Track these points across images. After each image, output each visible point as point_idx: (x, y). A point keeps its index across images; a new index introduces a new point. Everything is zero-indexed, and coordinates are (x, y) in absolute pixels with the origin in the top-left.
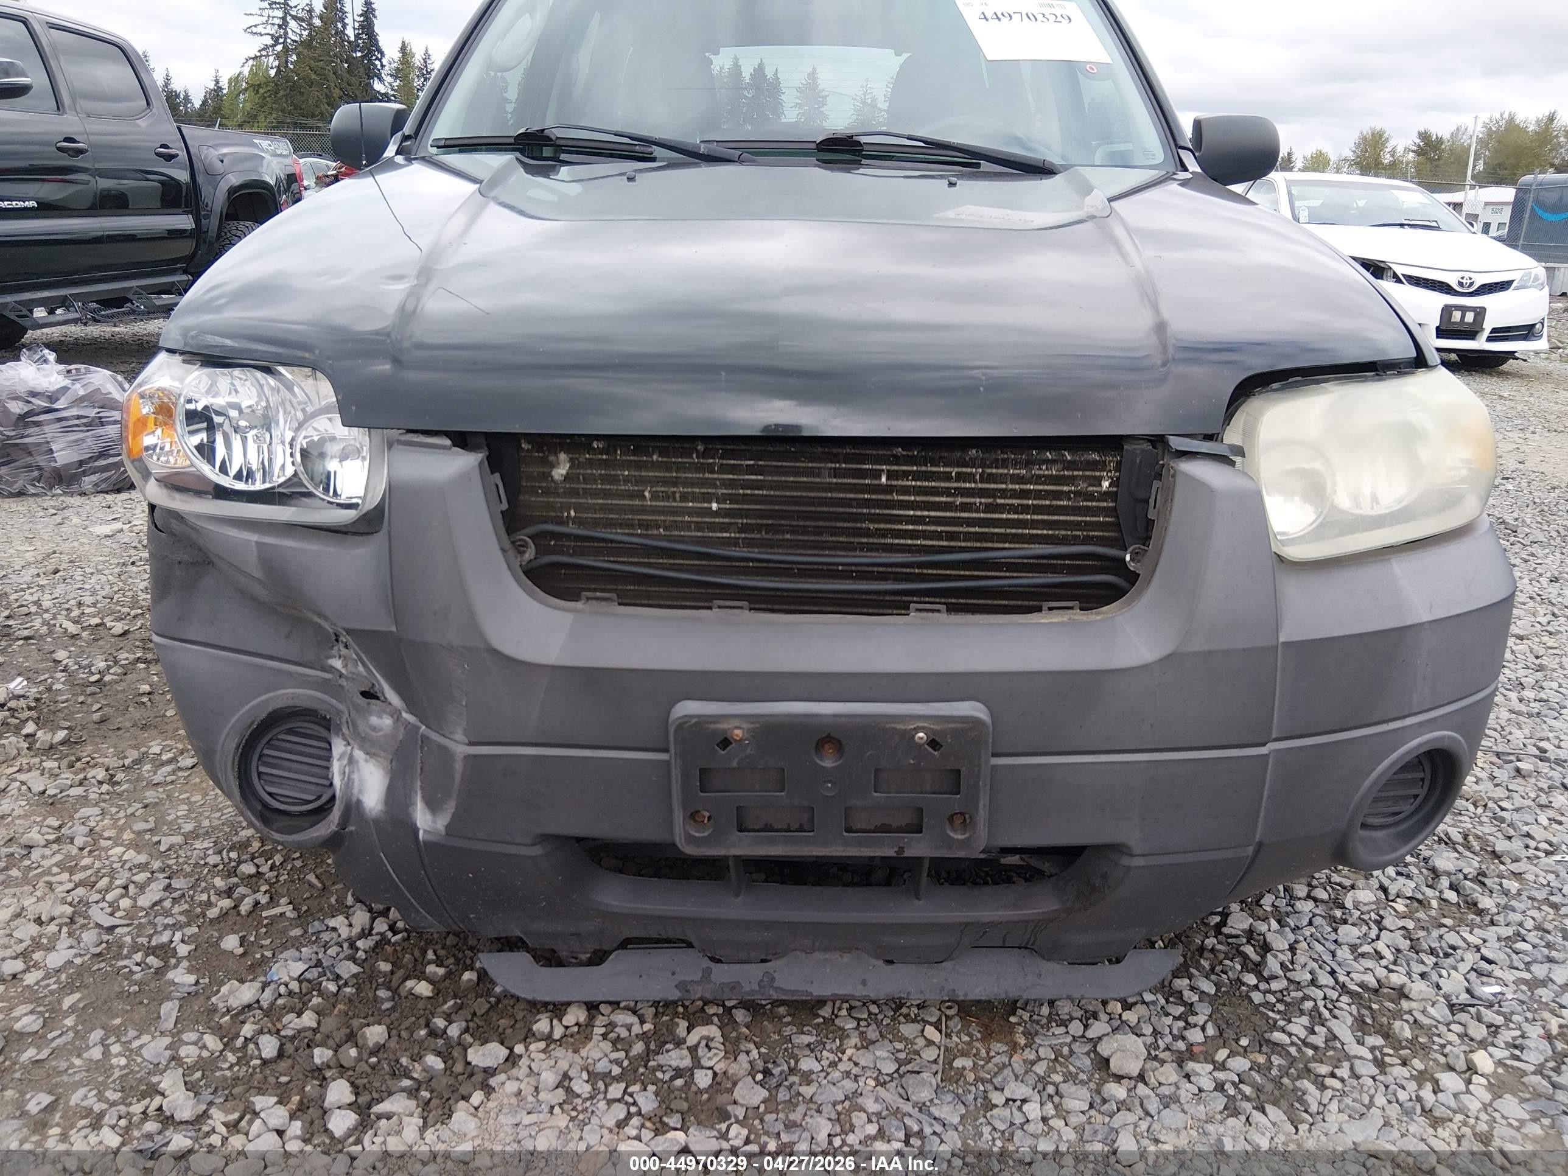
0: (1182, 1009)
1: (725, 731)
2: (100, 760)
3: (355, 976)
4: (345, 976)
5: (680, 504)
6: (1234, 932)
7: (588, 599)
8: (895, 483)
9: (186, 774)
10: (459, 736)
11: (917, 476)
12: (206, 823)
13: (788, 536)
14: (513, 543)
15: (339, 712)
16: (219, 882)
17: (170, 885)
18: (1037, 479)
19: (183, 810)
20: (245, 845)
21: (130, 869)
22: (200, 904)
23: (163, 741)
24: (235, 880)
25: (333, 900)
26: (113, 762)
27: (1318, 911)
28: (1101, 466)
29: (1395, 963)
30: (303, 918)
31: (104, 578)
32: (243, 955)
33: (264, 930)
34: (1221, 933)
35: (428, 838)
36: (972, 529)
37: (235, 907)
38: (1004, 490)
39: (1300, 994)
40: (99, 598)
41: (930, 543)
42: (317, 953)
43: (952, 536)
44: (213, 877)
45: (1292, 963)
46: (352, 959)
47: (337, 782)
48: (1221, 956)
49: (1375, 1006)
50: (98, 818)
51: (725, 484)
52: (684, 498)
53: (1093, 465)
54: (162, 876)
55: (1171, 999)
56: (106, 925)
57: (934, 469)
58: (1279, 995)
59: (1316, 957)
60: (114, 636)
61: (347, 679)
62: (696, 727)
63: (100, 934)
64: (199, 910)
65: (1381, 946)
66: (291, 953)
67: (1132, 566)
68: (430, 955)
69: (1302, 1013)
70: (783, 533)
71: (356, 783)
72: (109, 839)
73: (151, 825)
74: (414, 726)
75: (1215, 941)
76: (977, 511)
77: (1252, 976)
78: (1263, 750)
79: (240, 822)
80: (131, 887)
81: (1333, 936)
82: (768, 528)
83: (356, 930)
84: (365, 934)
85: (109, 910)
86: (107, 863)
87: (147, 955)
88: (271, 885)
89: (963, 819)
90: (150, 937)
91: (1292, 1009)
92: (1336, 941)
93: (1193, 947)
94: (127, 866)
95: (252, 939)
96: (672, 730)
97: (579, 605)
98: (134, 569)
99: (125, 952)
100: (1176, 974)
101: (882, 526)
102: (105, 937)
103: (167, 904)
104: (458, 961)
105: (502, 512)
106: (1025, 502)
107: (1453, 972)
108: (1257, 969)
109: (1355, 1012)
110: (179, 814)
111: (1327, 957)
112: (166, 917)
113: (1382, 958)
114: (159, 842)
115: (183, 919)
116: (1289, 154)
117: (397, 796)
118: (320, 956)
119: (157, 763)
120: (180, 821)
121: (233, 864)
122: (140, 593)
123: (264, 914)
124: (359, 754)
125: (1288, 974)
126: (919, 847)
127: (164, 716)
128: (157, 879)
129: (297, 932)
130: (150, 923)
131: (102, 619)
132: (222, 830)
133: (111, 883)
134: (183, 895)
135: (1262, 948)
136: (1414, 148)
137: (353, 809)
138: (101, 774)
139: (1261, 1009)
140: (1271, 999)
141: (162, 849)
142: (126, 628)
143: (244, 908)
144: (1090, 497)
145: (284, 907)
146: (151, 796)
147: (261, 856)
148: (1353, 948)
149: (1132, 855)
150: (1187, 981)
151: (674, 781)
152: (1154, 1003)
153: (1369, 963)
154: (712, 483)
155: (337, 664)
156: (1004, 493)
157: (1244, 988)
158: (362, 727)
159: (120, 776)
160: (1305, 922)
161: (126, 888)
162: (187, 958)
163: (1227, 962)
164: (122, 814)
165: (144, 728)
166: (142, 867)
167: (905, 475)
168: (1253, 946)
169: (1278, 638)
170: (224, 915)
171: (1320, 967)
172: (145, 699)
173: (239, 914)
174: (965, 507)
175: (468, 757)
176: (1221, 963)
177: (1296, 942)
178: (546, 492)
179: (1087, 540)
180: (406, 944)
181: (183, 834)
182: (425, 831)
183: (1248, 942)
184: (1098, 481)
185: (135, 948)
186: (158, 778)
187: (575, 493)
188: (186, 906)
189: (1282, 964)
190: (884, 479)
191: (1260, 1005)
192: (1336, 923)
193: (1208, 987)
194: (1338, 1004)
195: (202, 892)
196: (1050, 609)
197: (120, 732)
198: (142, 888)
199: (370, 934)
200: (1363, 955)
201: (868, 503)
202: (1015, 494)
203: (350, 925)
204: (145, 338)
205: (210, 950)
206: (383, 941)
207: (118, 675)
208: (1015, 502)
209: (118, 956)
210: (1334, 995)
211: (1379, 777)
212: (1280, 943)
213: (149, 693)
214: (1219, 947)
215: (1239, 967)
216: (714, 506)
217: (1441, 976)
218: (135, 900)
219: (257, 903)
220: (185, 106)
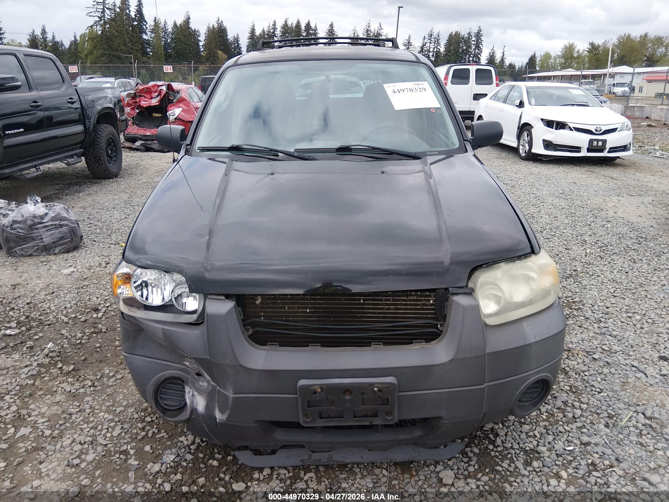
0: (467, 459)
1: (315, 389)
2: (88, 377)
3: (192, 459)
4: (189, 459)
5: (297, 310)
6: (486, 429)
7: (270, 345)
8: (365, 302)
9: (120, 381)
10: (231, 391)
11: (372, 300)
12: (130, 401)
13: (332, 319)
14: (245, 329)
15: (188, 379)
16: (140, 425)
17: (122, 427)
18: (410, 300)
19: (121, 396)
20: (145, 410)
21: (108, 421)
22: (134, 434)
23: (109, 367)
24: (145, 424)
25: (179, 430)
26: (92, 377)
27: (516, 420)
28: (430, 296)
29: (540, 439)
30: (170, 438)
31: (72, 295)
32: (153, 453)
33: (158, 443)
34: (482, 430)
35: (220, 421)
36: (390, 315)
37: (147, 434)
38: (400, 304)
39: (507, 452)
40: (72, 304)
41: (377, 320)
42: (177, 451)
43: (384, 318)
44: (137, 423)
45: (505, 440)
46: (189, 453)
47: (188, 401)
48: (482, 438)
49: (531, 456)
50: (92, 401)
51: (311, 304)
52: (298, 308)
53: (427, 296)
54: (119, 424)
55: (464, 456)
56: (104, 444)
57: (378, 298)
58: (500, 453)
59: (514, 437)
60: (81, 322)
61: (191, 369)
62: (305, 389)
63: (103, 448)
64: (134, 436)
65: (536, 432)
66: (168, 451)
67: (440, 329)
68: (216, 450)
69: (507, 459)
70: (330, 318)
71: (195, 402)
72: (98, 409)
73: (111, 404)
74: (215, 386)
75: (480, 433)
76: (392, 310)
77: (492, 446)
78: (483, 386)
79: (142, 400)
80: (110, 429)
81: (520, 429)
82: (326, 317)
83: (190, 442)
84: (193, 443)
85: (104, 438)
86: (99, 419)
87: (120, 455)
88: (157, 425)
89: (390, 413)
90: (120, 447)
91: (504, 458)
92: (521, 431)
93: (473, 435)
94: (106, 420)
95: (154, 446)
96: (298, 390)
97: (266, 347)
98: (83, 290)
99: (112, 454)
100: (466, 446)
101: (362, 315)
102: (105, 449)
103: (123, 434)
104: (225, 453)
105: (242, 319)
106: (407, 307)
107: (559, 442)
108: (493, 442)
109: (525, 458)
110: (120, 398)
111: (517, 437)
112: (124, 440)
113: (536, 437)
114: (115, 410)
115: (129, 440)
116: (534, 54)
117: (209, 407)
118: (179, 452)
119: (109, 377)
120: (121, 401)
121: (143, 417)
122: (87, 302)
123: (157, 437)
124: (195, 393)
125: (504, 445)
126: (377, 421)
127: (107, 356)
128: (118, 425)
129: (169, 443)
130: (119, 442)
131: (75, 314)
132: (136, 404)
133: (102, 427)
134: (128, 431)
135: (496, 434)
136: (588, 50)
137: (194, 410)
138: (90, 384)
139: (494, 458)
140: (497, 454)
141: (117, 413)
142: (86, 318)
143: (150, 435)
144: (427, 305)
145: (163, 434)
146: (109, 391)
147: (152, 414)
148: (527, 433)
149: (444, 419)
150: (470, 449)
151: (299, 404)
152: (458, 457)
153: (531, 439)
154: (307, 304)
155: (187, 363)
156: (400, 305)
157: (489, 450)
158: (197, 385)
159: (96, 384)
160: (511, 424)
161: (108, 429)
162: (134, 454)
163: (484, 441)
164: (100, 399)
165: (101, 362)
166: (112, 420)
167: (369, 300)
168: (493, 434)
169: (485, 352)
170: (143, 438)
171: (515, 441)
172: (99, 350)
173: (148, 437)
174: (388, 309)
175: (234, 398)
176: (482, 441)
177: (508, 432)
178: (254, 308)
179: (427, 318)
180: (207, 446)
181: (123, 406)
182: (219, 419)
183: (491, 433)
184: (429, 300)
185: (116, 452)
186: (110, 384)
187: (263, 308)
188: (130, 435)
189: (502, 441)
190: (362, 301)
191: (494, 456)
192: (521, 424)
193: (476, 450)
194: (520, 455)
195: (134, 429)
196: (416, 342)
197: (92, 364)
198: (113, 428)
199: (194, 443)
200: (530, 436)
201: (357, 308)
202: (403, 305)
203: (187, 440)
204: (62, 170)
205: (141, 451)
206: (199, 445)
207: (87, 339)
208: (404, 307)
209: (110, 456)
210: (518, 452)
211: (521, 391)
212: (502, 433)
213: (100, 347)
214: (482, 435)
215: (487, 443)
216: (308, 310)
217: (555, 443)
218: (112, 433)
219: (154, 432)
220: (61, 47)
